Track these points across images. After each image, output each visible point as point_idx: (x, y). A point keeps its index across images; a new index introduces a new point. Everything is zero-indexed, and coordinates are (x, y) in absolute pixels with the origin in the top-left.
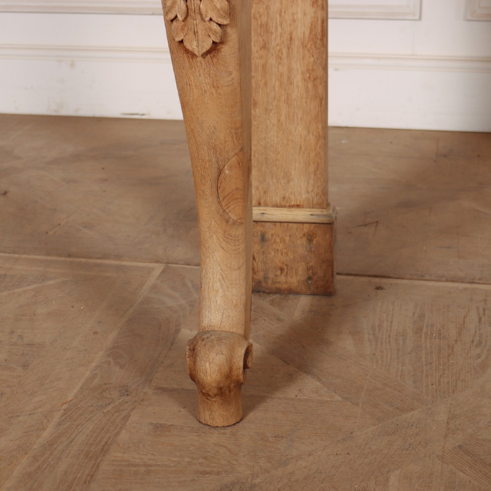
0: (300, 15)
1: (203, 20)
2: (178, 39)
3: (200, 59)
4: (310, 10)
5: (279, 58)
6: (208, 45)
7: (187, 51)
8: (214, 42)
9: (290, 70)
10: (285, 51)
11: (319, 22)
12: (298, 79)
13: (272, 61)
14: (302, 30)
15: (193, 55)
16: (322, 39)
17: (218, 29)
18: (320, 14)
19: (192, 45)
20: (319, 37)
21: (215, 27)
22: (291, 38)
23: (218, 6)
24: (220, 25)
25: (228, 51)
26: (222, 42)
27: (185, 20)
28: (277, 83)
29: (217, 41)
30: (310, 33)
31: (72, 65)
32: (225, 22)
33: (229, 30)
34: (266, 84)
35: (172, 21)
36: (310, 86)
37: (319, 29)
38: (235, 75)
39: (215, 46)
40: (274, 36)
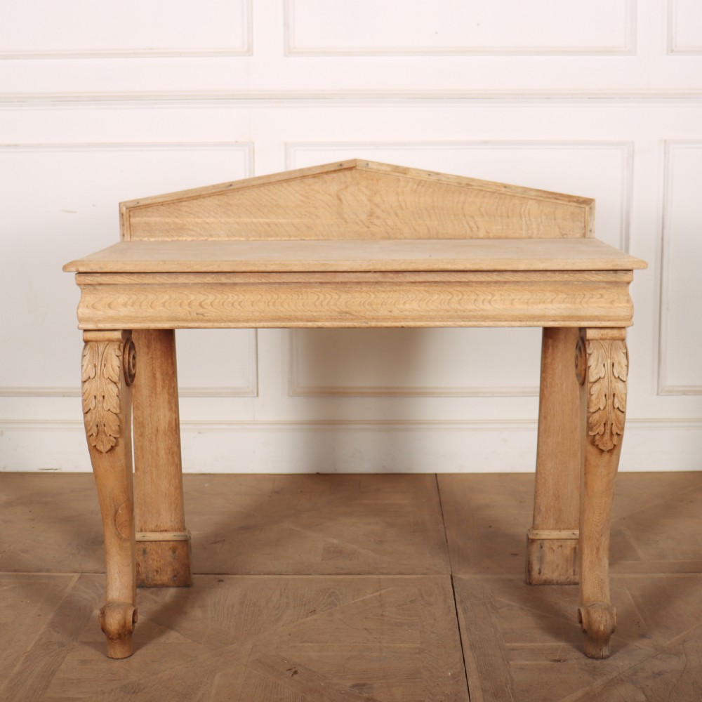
0: (162, 417)
1: (106, 435)
2: (93, 445)
3: (105, 454)
4: (168, 414)
5: (151, 441)
6: (109, 447)
7: (98, 450)
8: (112, 446)
9: (157, 449)
10: (154, 437)
11: (174, 421)
12: (162, 453)
13: (147, 443)
14: (163, 425)
15: (101, 452)
16: (176, 430)
17: (114, 439)
18: (174, 416)
19: (101, 448)
20: (174, 429)
21: (112, 439)
22: (157, 430)
23: (114, 429)
24: (115, 438)
25: (120, 450)
26: (116, 446)
27: (97, 436)
28: (150, 456)
29: (113, 445)
30: (169, 426)
32: (117, 436)
33: (119, 440)
34: (143, 457)
35: (90, 436)
36: (170, 457)
37: (174, 424)
38: (123, 461)
39: (112, 448)
40: (147, 430)
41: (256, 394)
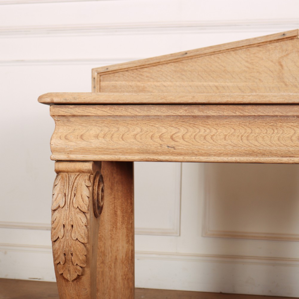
0: (120, 248)
1: (73, 264)
2: (60, 273)
3: (71, 282)
4: (126, 246)
5: (110, 268)
6: (75, 276)
7: (64, 278)
8: (78, 275)
9: (115, 274)
10: (113, 265)
11: (130, 252)
12: (119, 279)
13: (107, 269)
14: (121, 255)
15: (67, 280)
16: (132, 260)
17: (80, 269)
18: (130, 247)
19: (67, 276)
20: (130, 258)
21: (79, 268)
22: (116, 259)
23: (81, 258)
24: (81, 267)
25: (85, 279)
26: (82, 275)
27: (64, 264)
28: (109, 281)
29: (80, 274)
30: (126, 256)
31: (5, 253)
32: (84, 266)
33: (86, 269)
34: (103, 280)
35: (58, 264)
36: (126, 282)
37: (130, 255)
38: (88, 290)
39: (79, 277)
40: (108, 257)
41: (178, 235)
